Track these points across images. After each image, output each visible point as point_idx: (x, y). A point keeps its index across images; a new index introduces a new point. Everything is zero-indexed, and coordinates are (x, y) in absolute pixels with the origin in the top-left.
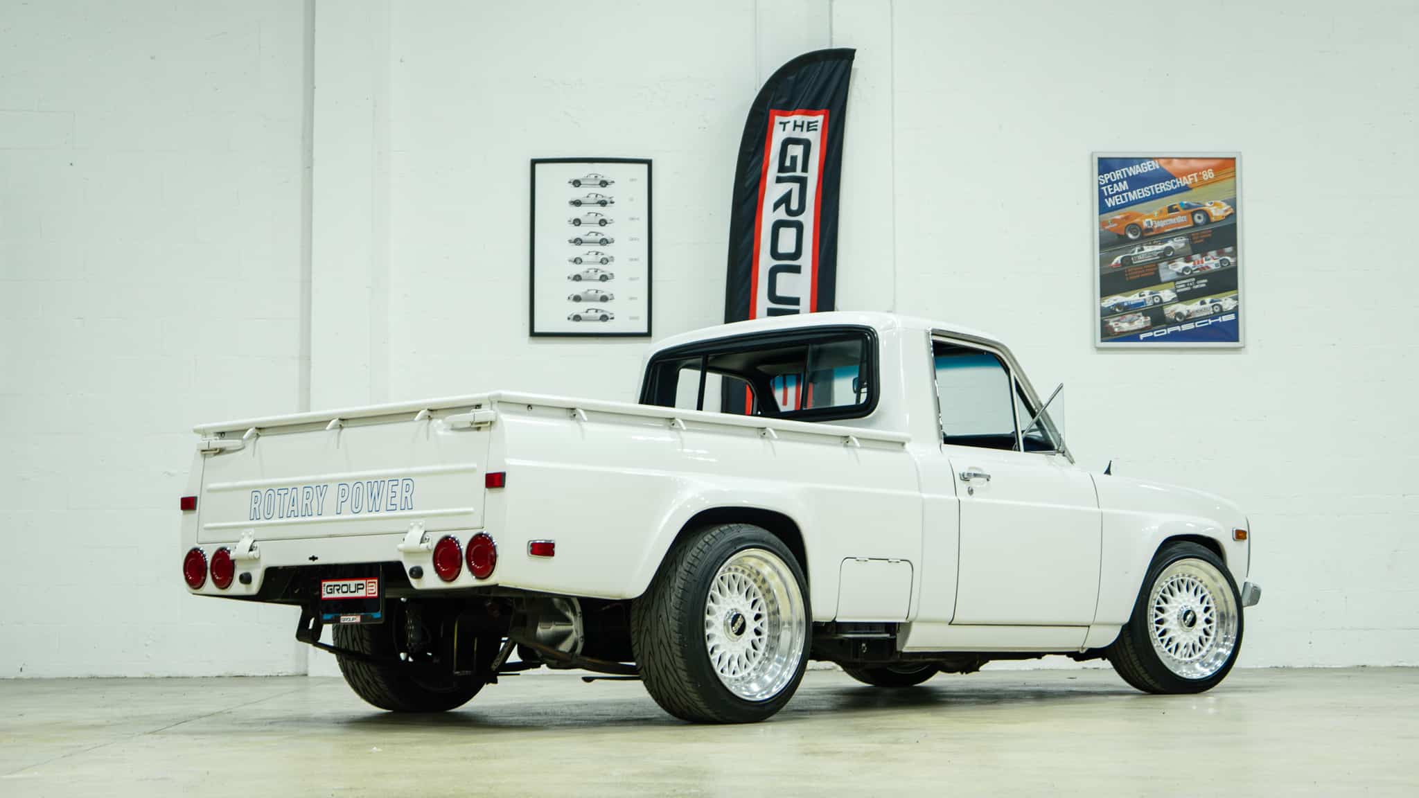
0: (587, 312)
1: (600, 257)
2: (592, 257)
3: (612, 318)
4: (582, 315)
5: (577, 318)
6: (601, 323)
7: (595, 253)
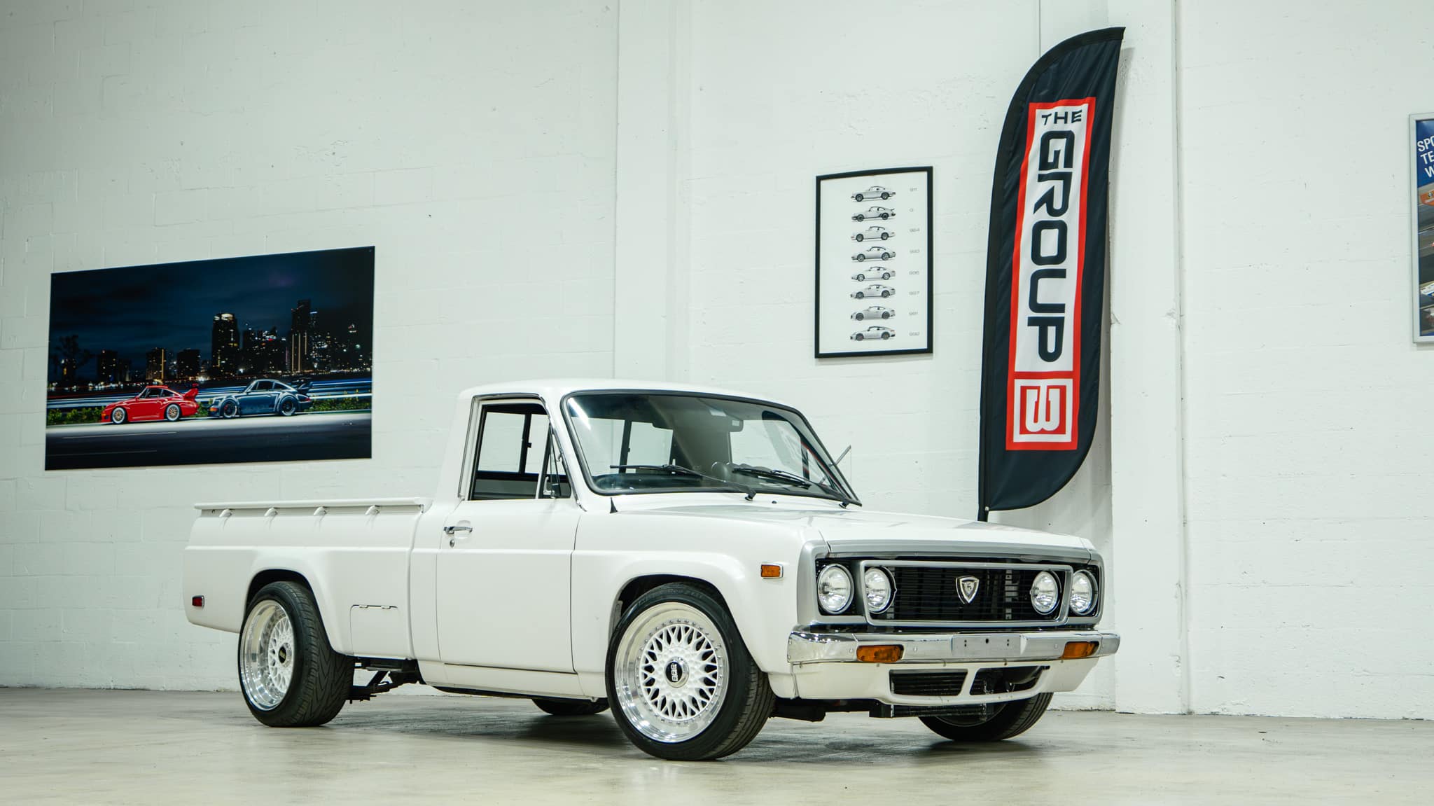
0: (869, 330)
1: (882, 272)
2: (874, 273)
3: (893, 336)
4: (864, 333)
5: (860, 337)
6: (882, 341)
7: (876, 269)
